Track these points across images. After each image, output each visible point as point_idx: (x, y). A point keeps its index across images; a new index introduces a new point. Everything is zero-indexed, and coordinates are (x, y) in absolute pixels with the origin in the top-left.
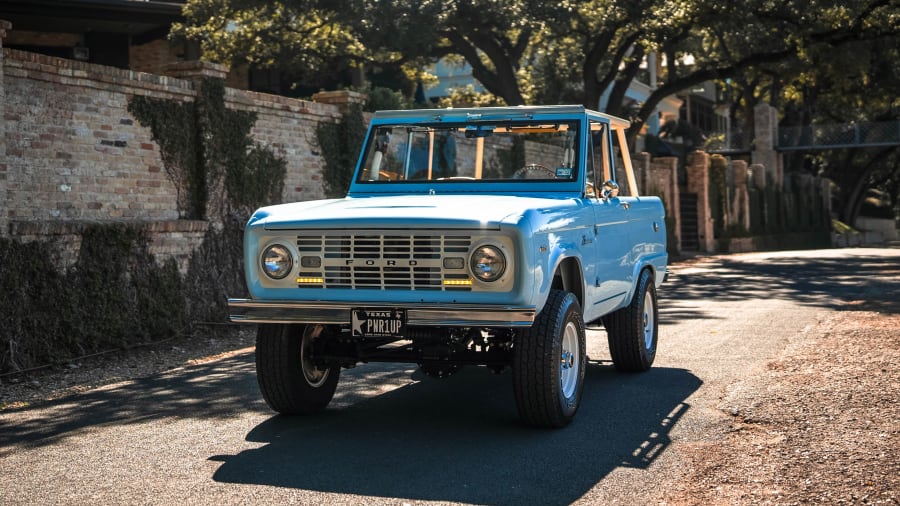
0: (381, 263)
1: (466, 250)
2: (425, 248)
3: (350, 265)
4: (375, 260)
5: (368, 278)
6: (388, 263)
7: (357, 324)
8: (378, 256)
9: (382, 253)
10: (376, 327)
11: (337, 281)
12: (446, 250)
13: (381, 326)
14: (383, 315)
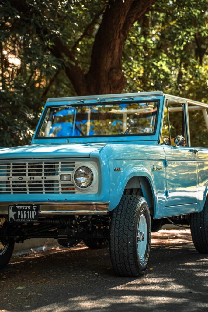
0: (27, 178)
1: (72, 170)
2: (51, 169)
3: (9, 180)
4: (23, 177)
5: (19, 188)
6: (30, 179)
7: (12, 214)
8: (25, 175)
9: (27, 172)
10: (22, 215)
11: (4, 190)
12: (62, 170)
13: (25, 215)
14: (26, 208)
